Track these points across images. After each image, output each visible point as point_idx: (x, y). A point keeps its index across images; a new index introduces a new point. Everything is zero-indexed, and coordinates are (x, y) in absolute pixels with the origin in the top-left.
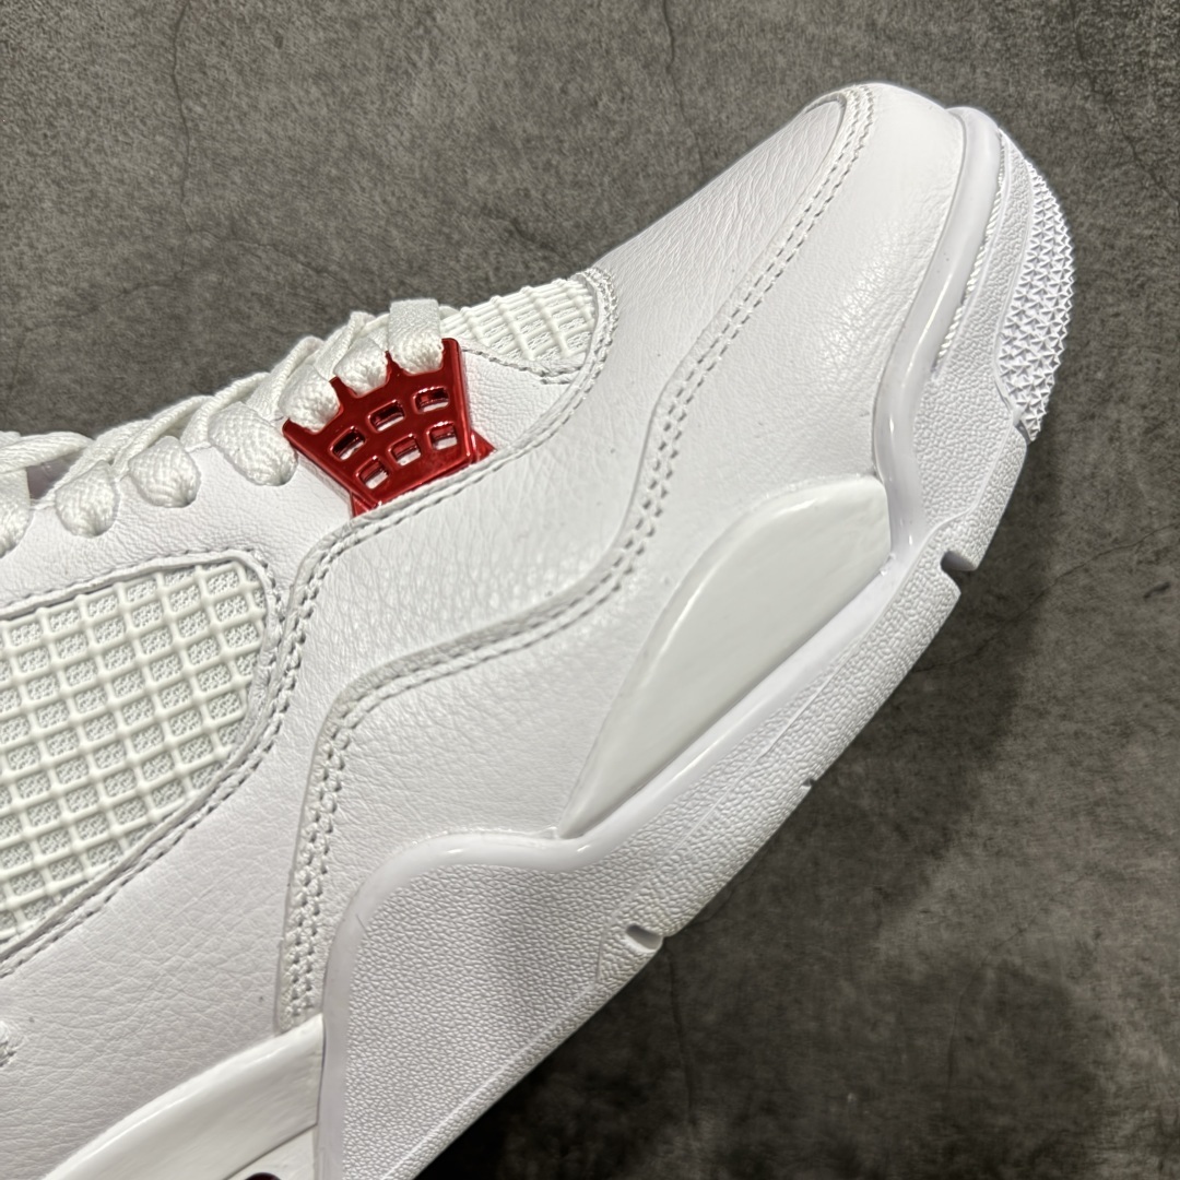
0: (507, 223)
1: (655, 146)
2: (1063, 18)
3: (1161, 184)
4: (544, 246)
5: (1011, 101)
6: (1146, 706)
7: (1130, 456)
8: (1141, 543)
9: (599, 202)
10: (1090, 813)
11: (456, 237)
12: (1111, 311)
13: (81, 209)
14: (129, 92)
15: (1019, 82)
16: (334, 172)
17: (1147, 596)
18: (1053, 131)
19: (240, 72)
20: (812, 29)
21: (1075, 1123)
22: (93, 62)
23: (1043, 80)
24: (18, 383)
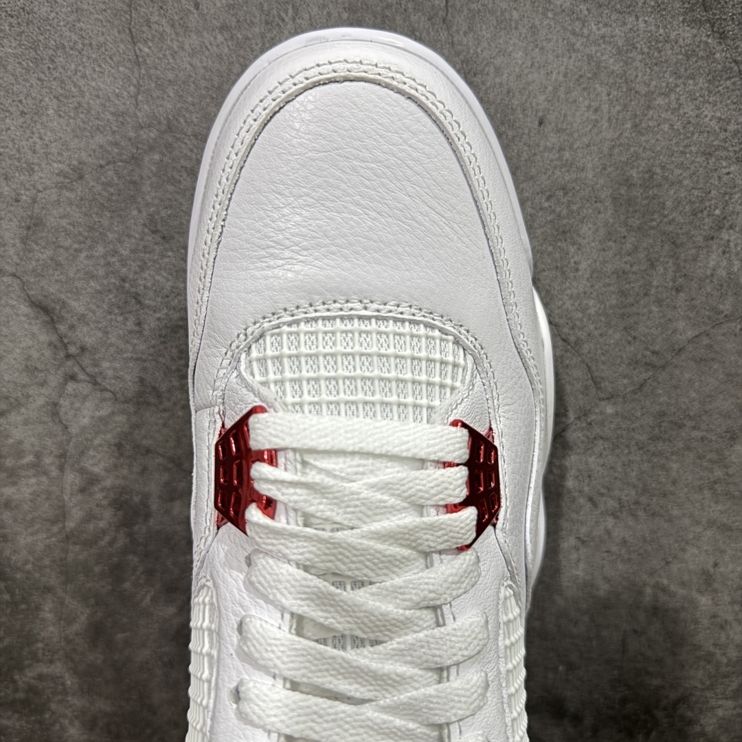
5: (661, 38)
7: (736, 262)
10: (711, 488)
12: (725, 171)
13: (72, 114)
14: (102, 39)
15: (666, 26)
18: (688, 57)
19: (173, 26)
21: (702, 682)
22: (79, 21)
23: (681, 25)
24: (33, 226)
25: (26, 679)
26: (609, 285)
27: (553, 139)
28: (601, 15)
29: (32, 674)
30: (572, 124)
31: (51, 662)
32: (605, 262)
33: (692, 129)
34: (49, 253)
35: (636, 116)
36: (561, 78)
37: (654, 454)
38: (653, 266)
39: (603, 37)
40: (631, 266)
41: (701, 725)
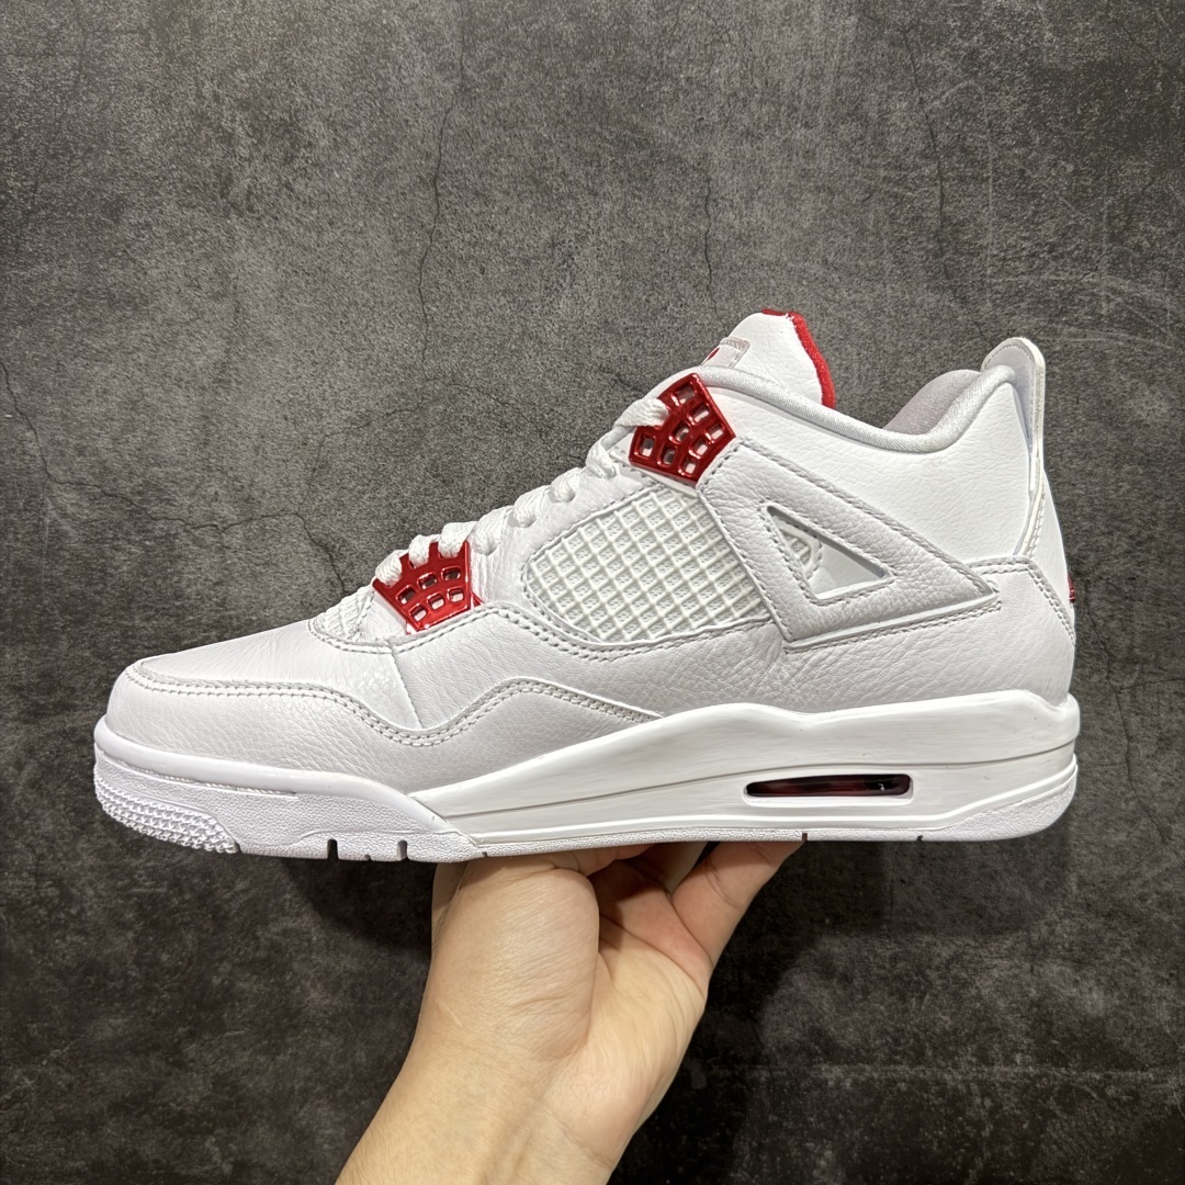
0: (613, 376)
1: (700, 332)
2: (936, 256)
4: (634, 389)
5: (907, 303)
9: (667, 364)
11: (584, 384)
13: (362, 366)
14: (393, 298)
16: (513, 347)
18: (932, 320)
19: (459, 288)
20: (790, 264)
22: (372, 281)
23: (925, 291)
24: (320, 468)
25: (269, 936)
28: (851, 282)
29: (275, 930)
34: (333, 494)
35: (884, 373)
39: (853, 302)
41: (977, 988)
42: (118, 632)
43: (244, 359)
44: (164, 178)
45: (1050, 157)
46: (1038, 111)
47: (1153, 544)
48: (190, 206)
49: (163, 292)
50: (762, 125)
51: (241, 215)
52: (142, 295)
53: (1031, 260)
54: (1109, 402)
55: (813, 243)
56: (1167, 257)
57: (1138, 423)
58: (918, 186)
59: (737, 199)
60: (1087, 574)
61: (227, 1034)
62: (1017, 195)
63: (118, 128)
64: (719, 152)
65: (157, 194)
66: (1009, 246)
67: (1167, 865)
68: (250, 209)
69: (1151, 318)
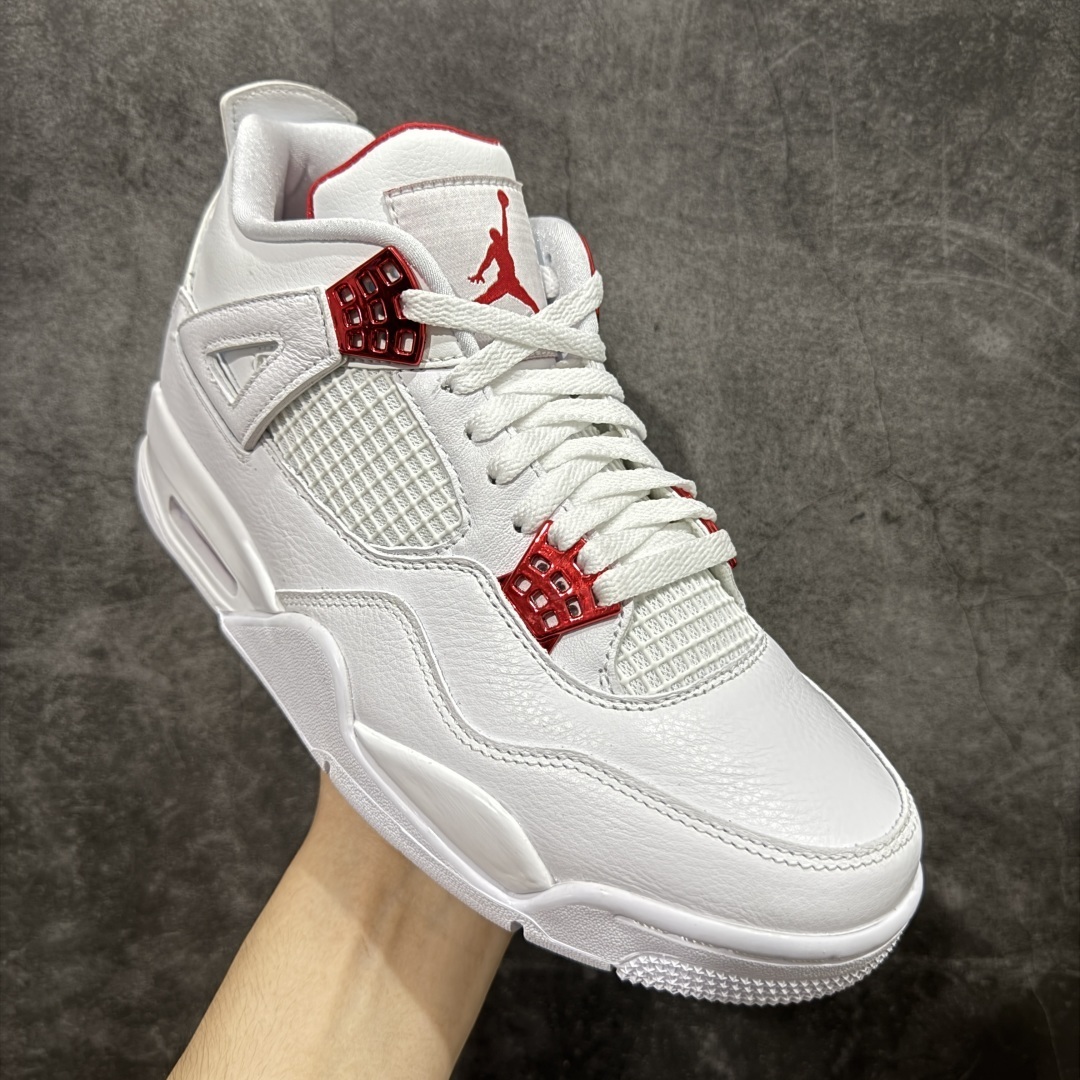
2: (784, 207)
3: (844, 293)
6: (858, 584)
7: (836, 443)
8: (846, 491)
10: (831, 649)
12: (819, 363)
17: (852, 521)
18: (782, 267)
20: (648, 219)
23: (775, 240)
25: (197, 847)
26: (723, 465)
27: (667, 342)
28: (705, 234)
29: (203, 842)
30: (683, 329)
31: (222, 828)
32: (717, 446)
33: (788, 328)
35: (738, 319)
36: (673, 289)
37: (774, 616)
38: (761, 448)
39: (708, 253)
40: (742, 448)
42: (47, 577)
43: (146, 324)
44: (67, 159)
45: (889, 109)
46: (877, 65)
47: (997, 472)
48: (91, 184)
49: (72, 265)
50: (616, 89)
51: (138, 190)
52: (53, 269)
53: (875, 207)
54: (952, 340)
55: (668, 198)
56: (1005, 200)
57: (981, 359)
58: (764, 141)
59: (595, 159)
60: (934, 502)
61: (166, 935)
62: (859, 146)
63: (22, 114)
64: (577, 114)
65: (60, 174)
66: (855, 195)
67: (1018, 769)
68: (146, 185)
69: (990, 259)
